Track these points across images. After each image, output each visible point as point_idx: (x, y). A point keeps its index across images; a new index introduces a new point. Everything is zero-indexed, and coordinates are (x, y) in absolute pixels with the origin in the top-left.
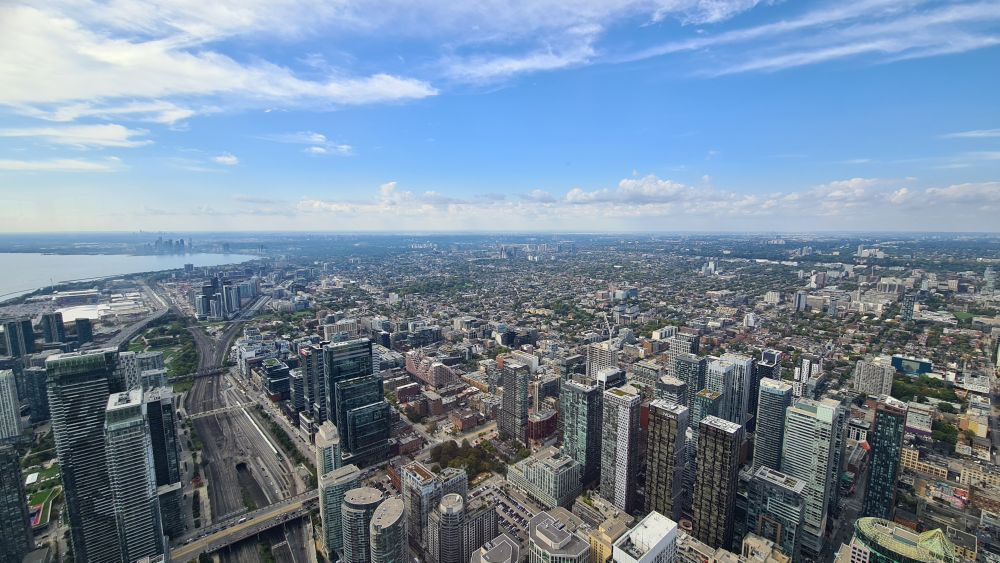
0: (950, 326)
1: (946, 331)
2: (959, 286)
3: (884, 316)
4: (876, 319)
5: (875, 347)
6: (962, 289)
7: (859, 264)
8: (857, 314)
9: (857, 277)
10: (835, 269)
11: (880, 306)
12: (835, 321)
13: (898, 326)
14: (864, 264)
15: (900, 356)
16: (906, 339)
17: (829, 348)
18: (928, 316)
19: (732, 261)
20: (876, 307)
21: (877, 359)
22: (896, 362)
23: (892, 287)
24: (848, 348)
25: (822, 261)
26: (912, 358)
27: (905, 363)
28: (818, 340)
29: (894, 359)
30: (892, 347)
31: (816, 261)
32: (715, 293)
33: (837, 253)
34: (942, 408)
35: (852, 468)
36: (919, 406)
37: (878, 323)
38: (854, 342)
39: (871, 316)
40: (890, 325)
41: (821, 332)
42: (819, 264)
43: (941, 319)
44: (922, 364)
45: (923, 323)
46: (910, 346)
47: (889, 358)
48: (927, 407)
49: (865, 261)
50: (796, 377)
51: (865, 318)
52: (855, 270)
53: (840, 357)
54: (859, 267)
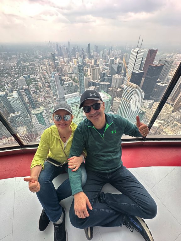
0: (29, 66)
1: (29, 67)
2: (27, 56)
3: (17, 66)
4: (16, 67)
5: (19, 75)
6: (28, 56)
8: (12, 67)
11: (15, 63)
12: (8, 70)
13: (21, 68)
15: (24, 75)
16: (24, 71)
17: (10, 78)
18: (25, 64)
20: (14, 64)
21: (21, 78)
22: (24, 77)
23: (15, 58)
24: (14, 77)
26: (26, 75)
27: (26, 77)
28: (7, 77)
29: (24, 76)
30: (22, 74)
34: (36, 84)
35: (28, 103)
36: (32, 85)
37: (17, 68)
38: (15, 75)
39: (15, 67)
40: (19, 68)
41: (6, 74)
43: (27, 65)
44: (28, 76)
45: (24, 66)
46: (25, 73)
47: (23, 76)
48: (33, 85)
50: (6, 89)
51: (14, 68)
52: (4, 54)
53: (14, 80)
54: (5, 53)
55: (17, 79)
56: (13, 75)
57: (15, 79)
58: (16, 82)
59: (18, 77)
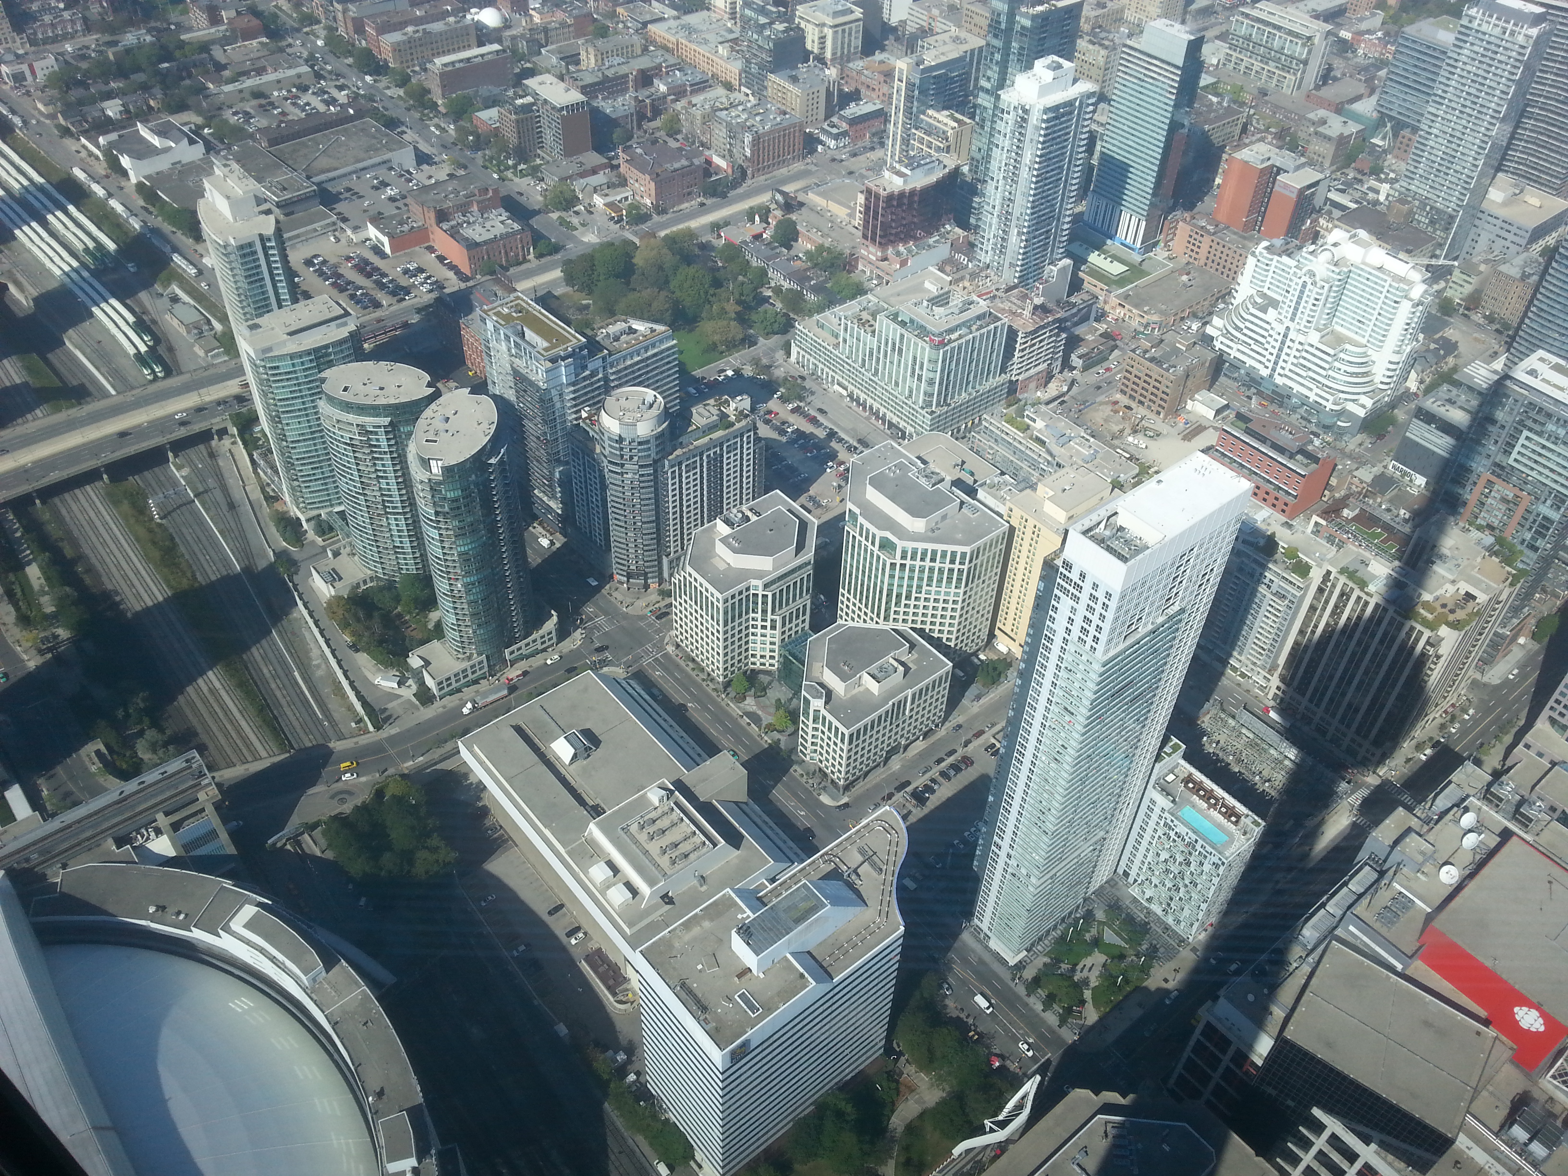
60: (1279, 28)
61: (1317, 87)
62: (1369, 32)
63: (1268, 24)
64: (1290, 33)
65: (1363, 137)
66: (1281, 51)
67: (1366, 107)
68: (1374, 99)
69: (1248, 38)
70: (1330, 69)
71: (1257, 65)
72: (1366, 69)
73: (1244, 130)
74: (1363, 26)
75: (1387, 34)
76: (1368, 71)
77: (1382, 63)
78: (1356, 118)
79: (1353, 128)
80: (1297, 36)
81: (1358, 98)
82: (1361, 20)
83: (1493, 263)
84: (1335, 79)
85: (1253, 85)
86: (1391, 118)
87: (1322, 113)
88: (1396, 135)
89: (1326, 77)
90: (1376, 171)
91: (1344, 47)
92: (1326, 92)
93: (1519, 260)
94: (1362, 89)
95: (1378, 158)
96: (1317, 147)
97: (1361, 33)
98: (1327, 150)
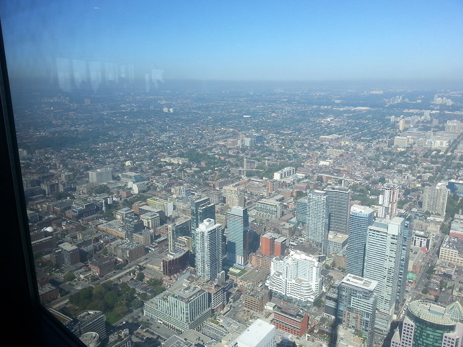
3: (447, 151)
4: (441, 153)
5: (439, 175)
7: (434, 110)
8: (431, 151)
9: (432, 120)
10: (417, 114)
11: (445, 142)
13: (454, 158)
14: (437, 110)
15: (453, 181)
16: (459, 167)
17: (408, 178)
19: (341, 109)
20: (442, 144)
21: (439, 184)
22: (451, 185)
23: (454, 127)
24: (420, 177)
25: (409, 108)
26: (461, 182)
27: (456, 186)
28: (400, 172)
29: (450, 183)
30: (450, 175)
31: (404, 108)
32: (326, 137)
33: (419, 101)
37: (443, 156)
38: (425, 173)
40: (450, 157)
41: (403, 165)
42: (406, 111)
47: (447, 182)
49: (438, 108)
50: (380, 203)
51: (434, 153)
52: (431, 115)
53: (415, 185)
54: (434, 112)
55: (423, 185)
56: (419, 172)
57: (419, 182)
58: (416, 193)
59: (431, 179)
60: (268, 204)
61: (281, 217)
62: (290, 202)
63: (265, 204)
64: (271, 205)
65: (295, 227)
66: (270, 210)
67: (294, 220)
68: (295, 217)
69: (261, 208)
70: (283, 212)
71: (265, 214)
72: (292, 211)
73: (265, 230)
74: (289, 201)
75: (295, 202)
76: (293, 212)
77: (295, 209)
78: (292, 223)
79: (292, 225)
80: (273, 206)
81: (292, 218)
82: (288, 200)
83: (336, 253)
84: (285, 214)
85: (265, 219)
86: (301, 222)
87: (283, 223)
88: (303, 226)
89: (283, 214)
90: (301, 235)
91: (286, 207)
92: (283, 218)
93: (341, 252)
94: (292, 216)
95: (300, 232)
96: (284, 231)
97: (289, 203)
98: (287, 232)
